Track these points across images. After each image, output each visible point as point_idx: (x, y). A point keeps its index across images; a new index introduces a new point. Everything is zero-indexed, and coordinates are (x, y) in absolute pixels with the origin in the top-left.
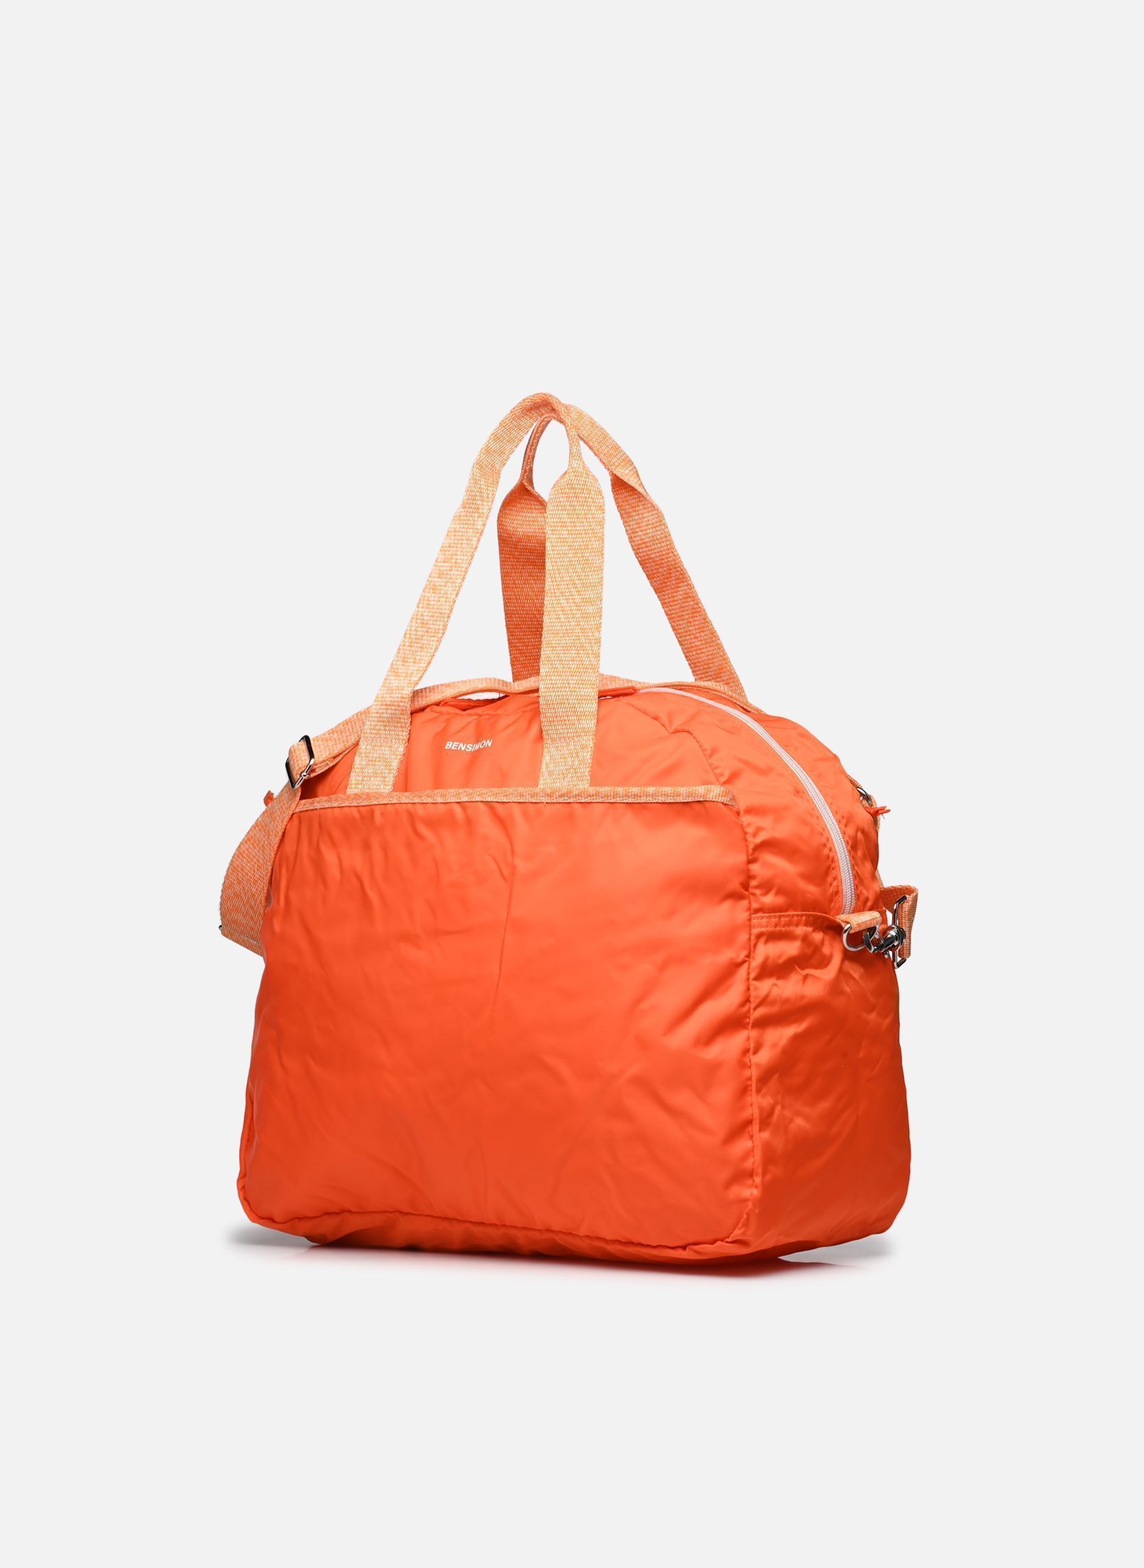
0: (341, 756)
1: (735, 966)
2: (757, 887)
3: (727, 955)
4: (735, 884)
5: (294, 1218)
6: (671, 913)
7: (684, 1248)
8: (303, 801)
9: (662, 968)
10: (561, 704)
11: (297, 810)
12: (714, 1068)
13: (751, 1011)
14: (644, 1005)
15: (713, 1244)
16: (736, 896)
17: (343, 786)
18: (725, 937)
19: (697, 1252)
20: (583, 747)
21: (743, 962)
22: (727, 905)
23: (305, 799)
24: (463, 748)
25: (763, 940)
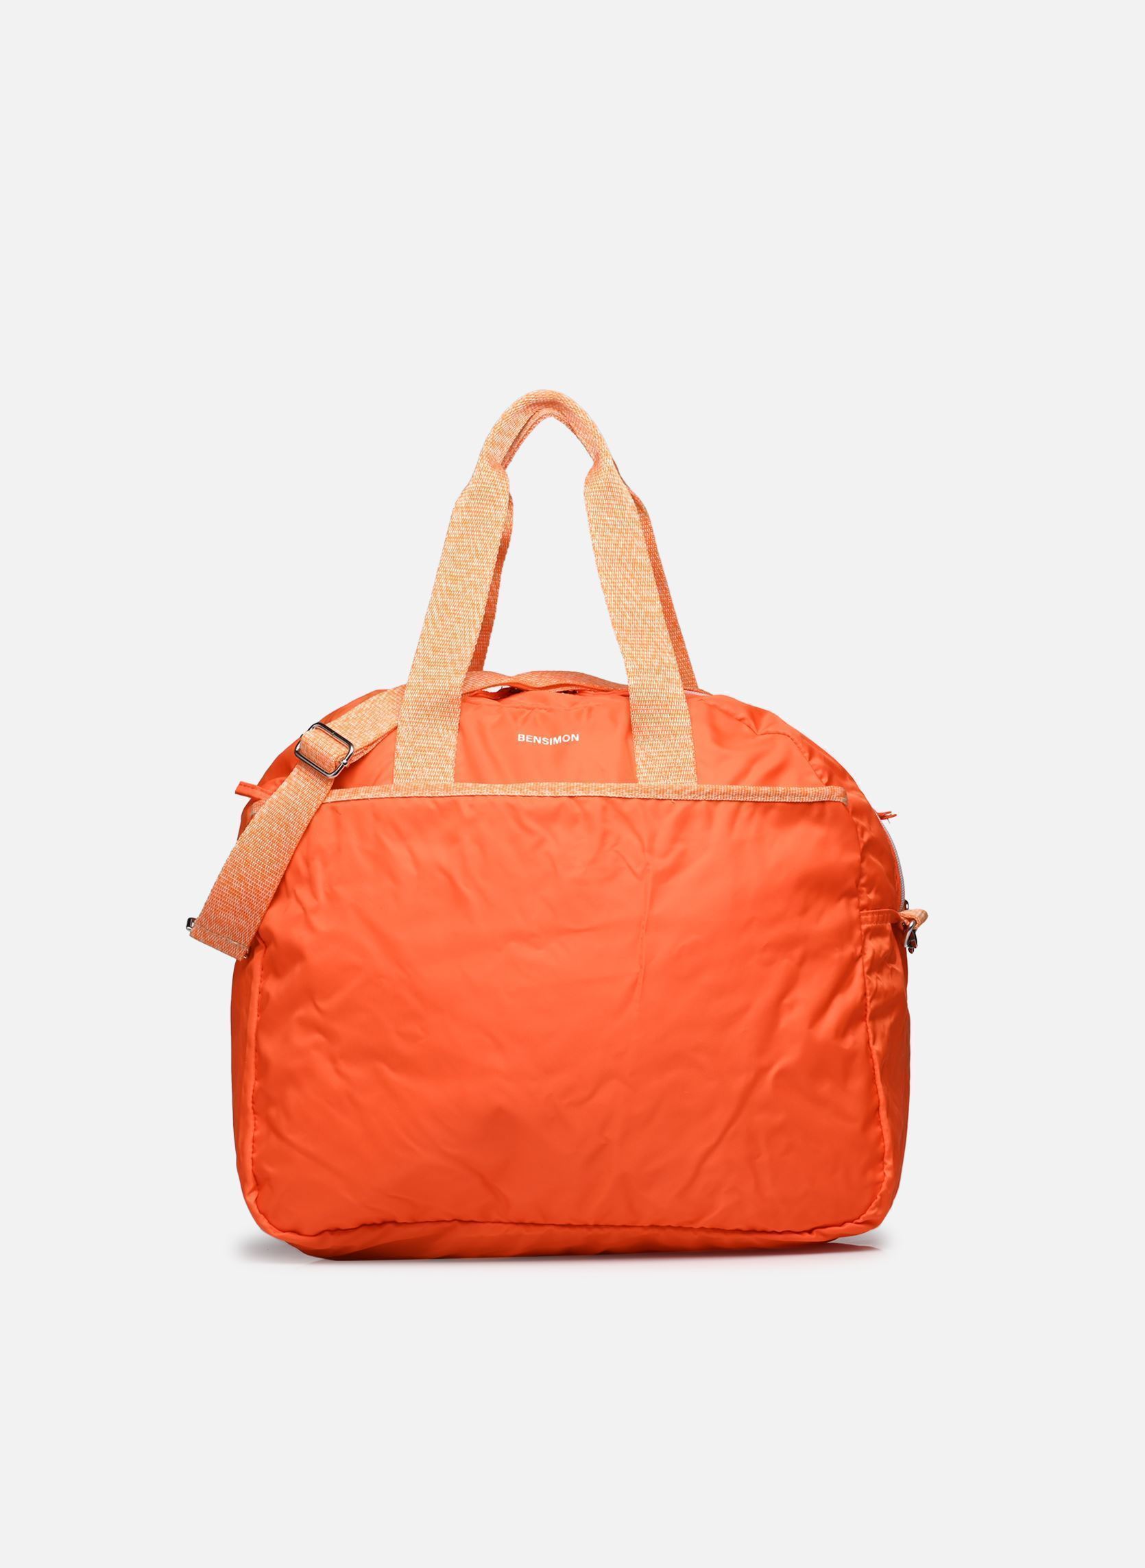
0: (374, 745)
1: (854, 960)
2: (864, 885)
3: (849, 950)
4: (851, 883)
5: (323, 1232)
6: (804, 911)
7: (810, 1232)
8: (336, 791)
9: (802, 961)
10: (653, 701)
11: (329, 800)
12: (850, 1056)
13: (868, 1004)
14: (787, 1001)
15: (840, 1226)
16: (852, 894)
17: (384, 776)
18: (844, 933)
19: (824, 1235)
20: (683, 746)
21: (860, 956)
22: (842, 904)
23: (338, 788)
24: (539, 742)
25: (868, 936)
